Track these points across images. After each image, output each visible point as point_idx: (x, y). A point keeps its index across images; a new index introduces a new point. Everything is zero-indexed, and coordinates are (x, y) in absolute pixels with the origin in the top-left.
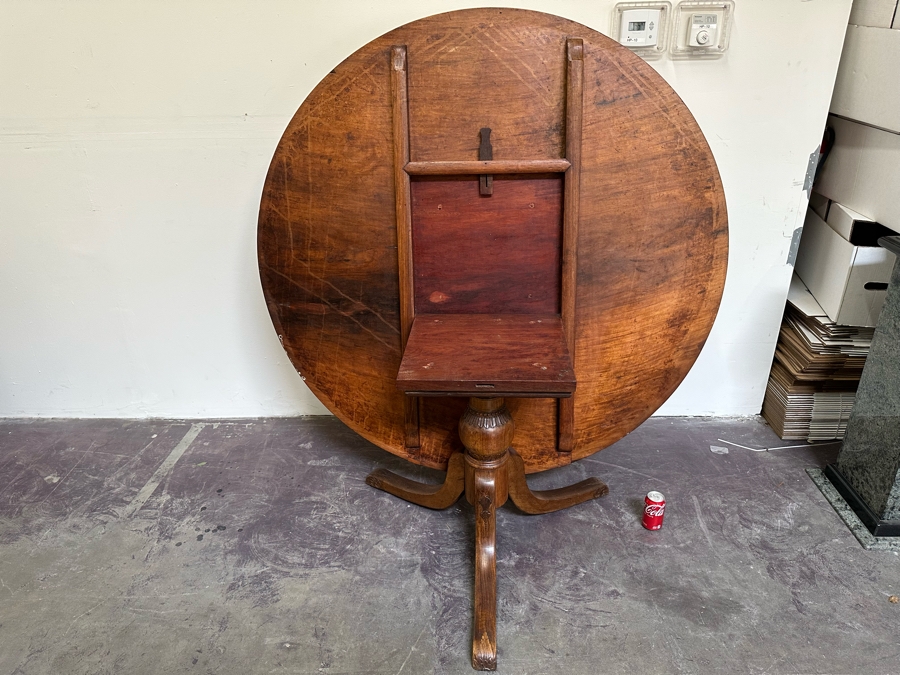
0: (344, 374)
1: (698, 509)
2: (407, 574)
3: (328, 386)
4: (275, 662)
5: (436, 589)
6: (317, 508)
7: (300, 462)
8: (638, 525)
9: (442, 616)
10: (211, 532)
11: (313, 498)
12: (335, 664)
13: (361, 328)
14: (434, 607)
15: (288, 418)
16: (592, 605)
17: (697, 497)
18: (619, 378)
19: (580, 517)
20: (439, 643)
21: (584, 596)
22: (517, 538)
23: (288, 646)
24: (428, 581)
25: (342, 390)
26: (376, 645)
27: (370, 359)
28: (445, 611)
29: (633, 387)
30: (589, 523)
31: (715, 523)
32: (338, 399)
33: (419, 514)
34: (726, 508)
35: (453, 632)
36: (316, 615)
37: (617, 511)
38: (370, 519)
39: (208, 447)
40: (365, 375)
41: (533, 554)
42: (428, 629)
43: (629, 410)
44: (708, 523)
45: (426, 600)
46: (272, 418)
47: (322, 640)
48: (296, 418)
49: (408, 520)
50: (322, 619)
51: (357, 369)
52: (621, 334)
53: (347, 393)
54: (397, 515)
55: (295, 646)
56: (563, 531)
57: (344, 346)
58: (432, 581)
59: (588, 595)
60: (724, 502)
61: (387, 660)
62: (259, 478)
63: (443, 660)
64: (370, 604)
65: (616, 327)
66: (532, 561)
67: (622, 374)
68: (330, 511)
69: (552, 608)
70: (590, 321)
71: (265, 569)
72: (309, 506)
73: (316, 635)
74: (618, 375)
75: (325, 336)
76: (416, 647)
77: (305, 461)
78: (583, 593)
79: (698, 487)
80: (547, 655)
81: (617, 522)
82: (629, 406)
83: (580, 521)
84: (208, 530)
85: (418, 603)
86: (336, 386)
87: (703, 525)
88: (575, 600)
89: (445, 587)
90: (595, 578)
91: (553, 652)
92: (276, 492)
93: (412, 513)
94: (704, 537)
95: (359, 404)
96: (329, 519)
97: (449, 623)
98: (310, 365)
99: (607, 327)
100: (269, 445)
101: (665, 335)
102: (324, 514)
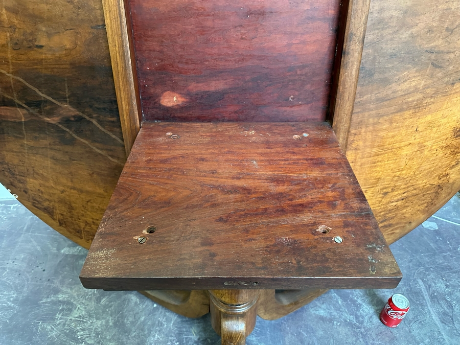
0: (62, 192)
1: (427, 297)
3: (46, 204)
6: (63, 310)
8: (376, 320)
11: (60, 297)
13: (74, 139)
17: (423, 280)
18: (386, 194)
19: (322, 313)
25: (63, 208)
27: (91, 175)
29: (399, 203)
30: (331, 321)
31: (445, 314)
32: (61, 217)
33: (165, 316)
34: (450, 294)
40: (88, 192)
43: (390, 225)
44: (438, 313)
51: (77, 186)
52: (397, 145)
53: (70, 212)
54: (143, 319)
57: (56, 160)
60: (447, 286)
65: (393, 137)
67: (390, 190)
68: (76, 314)
70: (363, 130)
72: (55, 307)
74: (384, 191)
75: (31, 148)
79: (421, 269)
81: (357, 317)
82: (391, 222)
83: (322, 318)
86: (56, 205)
87: (435, 317)
92: (25, 289)
94: (440, 334)
95: (87, 223)
96: (73, 325)
98: (20, 181)
99: (382, 138)
101: (448, 146)
102: (69, 318)
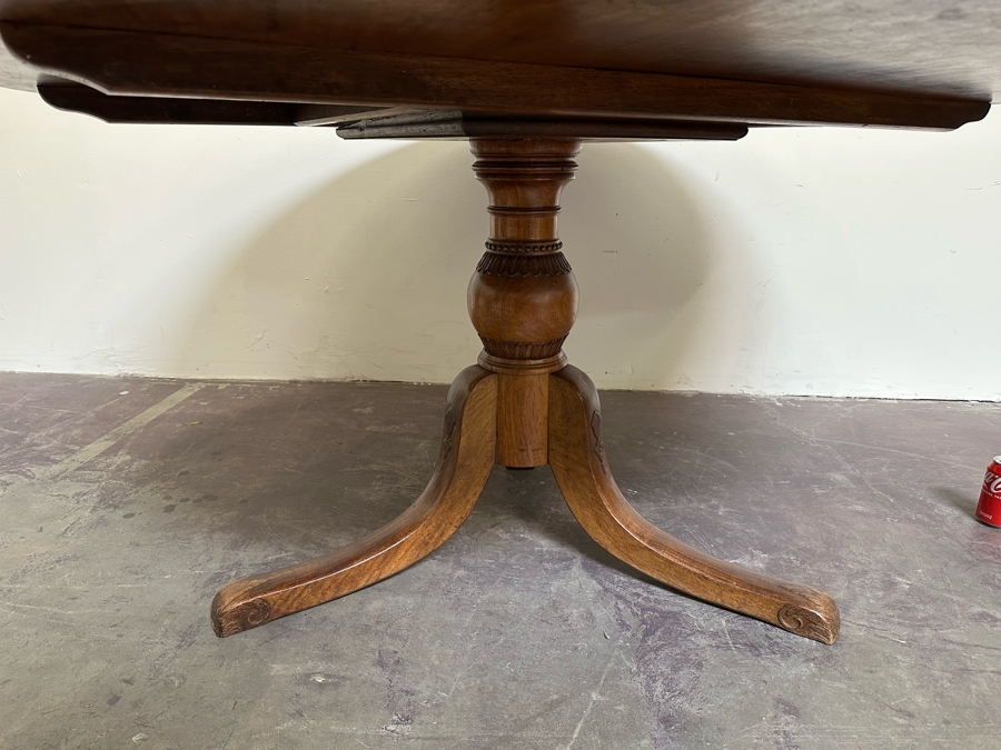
2: (556, 571)
4: (291, 708)
5: (619, 597)
6: (382, 478)
7: (354, 427)
9: (644, 641)
10: (190, 502)
11: (374, 467)
12: (424, 718)
14: (623, 625)
15: (336, 383)
16: (949, 633)
19: (858, 508)
20: (648, 687)
21: (925, 619)
22: (754, 530)
23: (320, 680)
24: (600, 583)
26: (513, 685)
28: (647, 633)
30: (879, 516)
35: (675, 669)
36: (380, 628)
39: (206, 406)
41: (794, 553)
42: (619, 662)
45: (603, 614)
46: (311, 382)
47: (393, 672)
48: (348, 383)
49: (546, 499)
50: (393, 636)
54: (525, 493)
55: (335, 681)
58: (607, 584)
59: (934, 618)
61: (539, 715)
62: (284, 441)
63: (667, 721)
64: (490, 614)
66: (798, 563)
69: (872, 637)
71: (284, 554)
72: (367, 476)
73: (381, 663)
76: (602, 694)
77: (361, 426)
78: (920, 615)
80: (901, 721)
81: (930, 516)
83: (861, 513)
84: (187, 500)
85: (590, 617)
88: (911, 626)
89: (638, 595)
90: (933, 593)
91: (911, 715)
92: (312, 459)
93: (550, 492)
96: (404, 492)
97: (662, 654)
100: (303, 408)
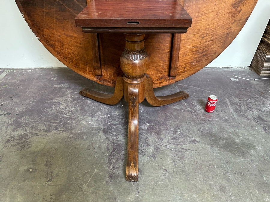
0: (60, 36)
1: (229, 104)
2: (96, 133)
3: (52, 42)
4: (23, 179)
5: (109, 140)
6: (55, 105)
7: (50, 86)
8: (203, 111)
9: (112, 153)
10: (3, 115)
11: (54, 101)
12: (54, 180)
13: (66, 8)
14: (108, 149)
16: (184, 147)
17: (228, 98)
18: (203, 37)
19: (176, 107)
20: (109, 167)
21: (180, 142)
22: (148, 117)
23: (31, 170)
24: (106, 136)
25: (59, 45)
26: (77, 169)
27: (72, 27)
28: (113, 151)
29: (210, 42)
30: (181, 110)
31: (237, 109)
32: (58, 50)
33: (104, 107)
34: (240, 103)
35: (117, 161)
36: (48, 154)
37: (193, 105)
38: (80, 109)
39: (10, 79)
40: (70, 36)
41: (156, 123)
42: (104, 160)
43: (206, 55)
44: (234, 109)
45: (104, 146)
46: (40, 68)
47: (49, 167)
49: (98, 110)
50: (51, 156)
51: (66, 33)
52: (207, 12)
53: (62, 47)
54: (93, 108)
55: (34, 170)
56: (169, 113)
57: (57, 19)
58: (107, 137)
59: (182, 142)
60: (239, 100)
61: (81, 177)
62: (30, 92)
63: (110, 176)
64: (76, 148)
65: (205, 7)
66: (155, 126)
67: (205, 35)
68: (61, 106)
69: (165, 148)
70: (191, 4)
71: (26, 132)
72: (51, 104)
73: (46, 165)
74: (203, 36)
75: (47, 13)
76: (98, 170)
77: (52, 85)
78: (179, 141)
80: (164, 172)
81: (193, 109)
82: (206, 53)
83: (176, 109)
84: (2, 115)
85: (100, 147)
86: (56, 43)
87: (232, 110)
88: (176, 145)
89: (114, 139)
90: (185, 134)
91: (166, 171)
92: (37, 98)
93: (100, 107)
94: (233, 115)
95: (69, 53)
96: (61, 109)
97: (115, 157)
98: (41, 31)
99: (200, 8)
100: (37, 79)
101: (230, 13)
102: (59, 107)
